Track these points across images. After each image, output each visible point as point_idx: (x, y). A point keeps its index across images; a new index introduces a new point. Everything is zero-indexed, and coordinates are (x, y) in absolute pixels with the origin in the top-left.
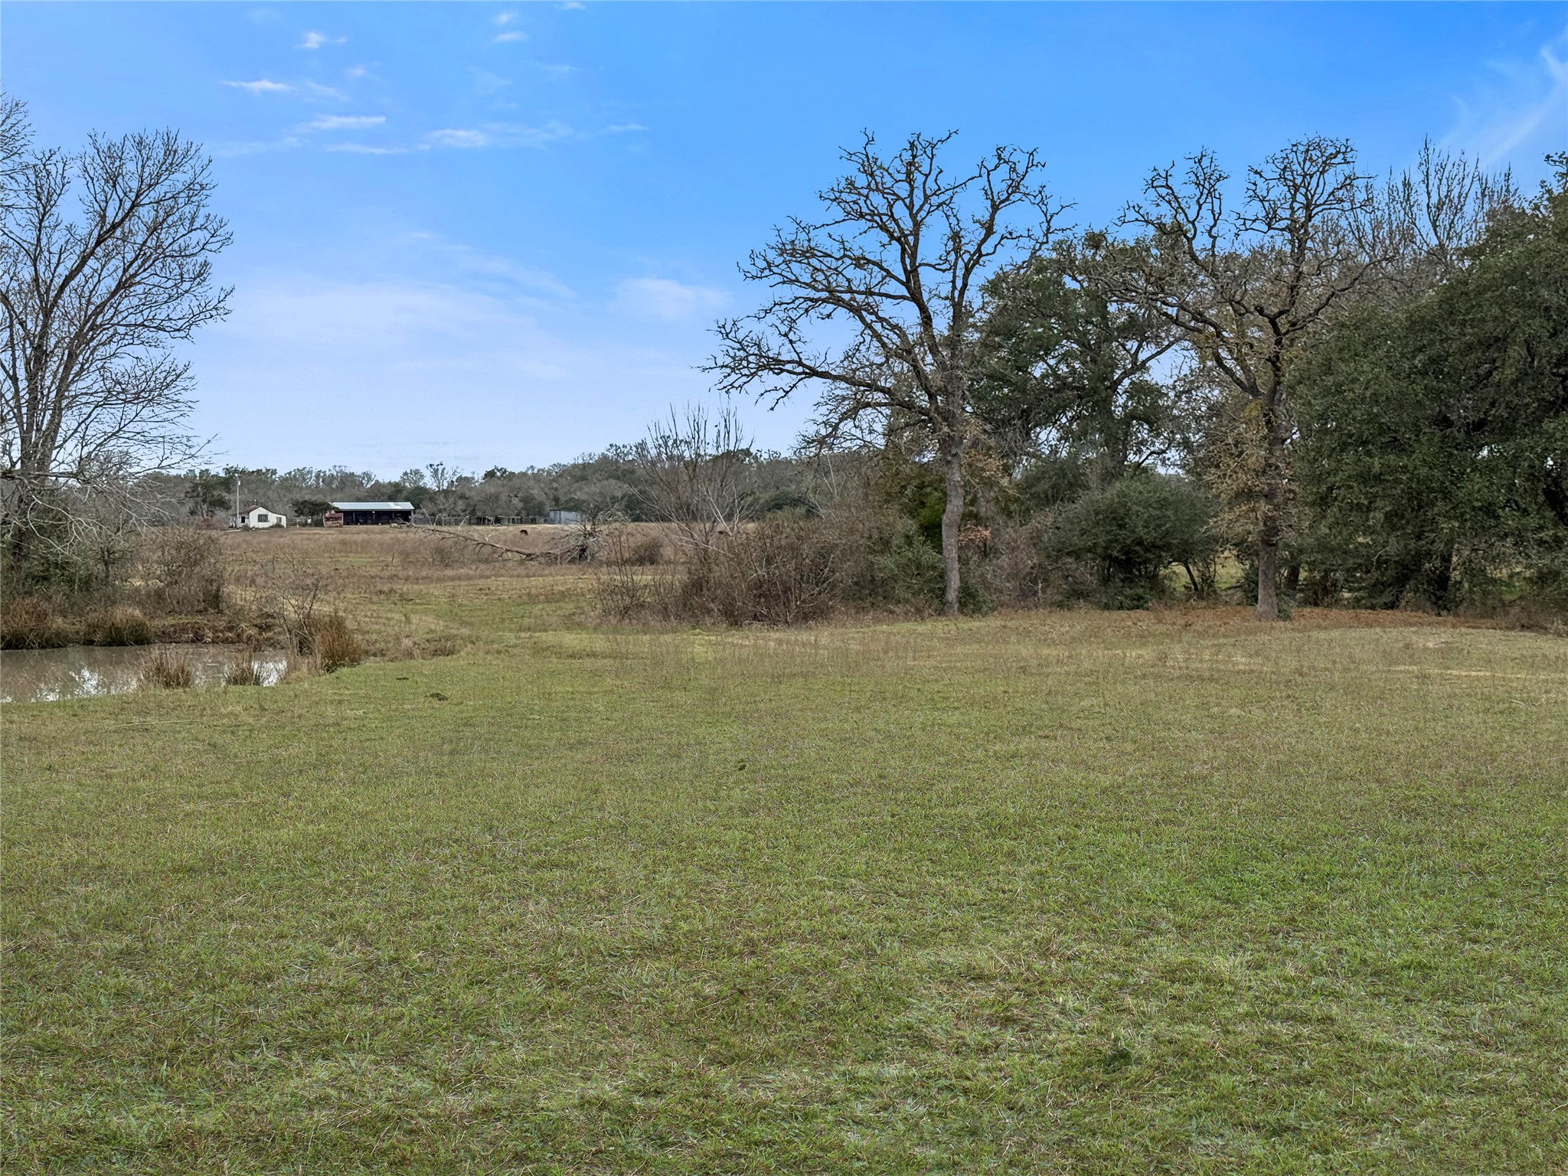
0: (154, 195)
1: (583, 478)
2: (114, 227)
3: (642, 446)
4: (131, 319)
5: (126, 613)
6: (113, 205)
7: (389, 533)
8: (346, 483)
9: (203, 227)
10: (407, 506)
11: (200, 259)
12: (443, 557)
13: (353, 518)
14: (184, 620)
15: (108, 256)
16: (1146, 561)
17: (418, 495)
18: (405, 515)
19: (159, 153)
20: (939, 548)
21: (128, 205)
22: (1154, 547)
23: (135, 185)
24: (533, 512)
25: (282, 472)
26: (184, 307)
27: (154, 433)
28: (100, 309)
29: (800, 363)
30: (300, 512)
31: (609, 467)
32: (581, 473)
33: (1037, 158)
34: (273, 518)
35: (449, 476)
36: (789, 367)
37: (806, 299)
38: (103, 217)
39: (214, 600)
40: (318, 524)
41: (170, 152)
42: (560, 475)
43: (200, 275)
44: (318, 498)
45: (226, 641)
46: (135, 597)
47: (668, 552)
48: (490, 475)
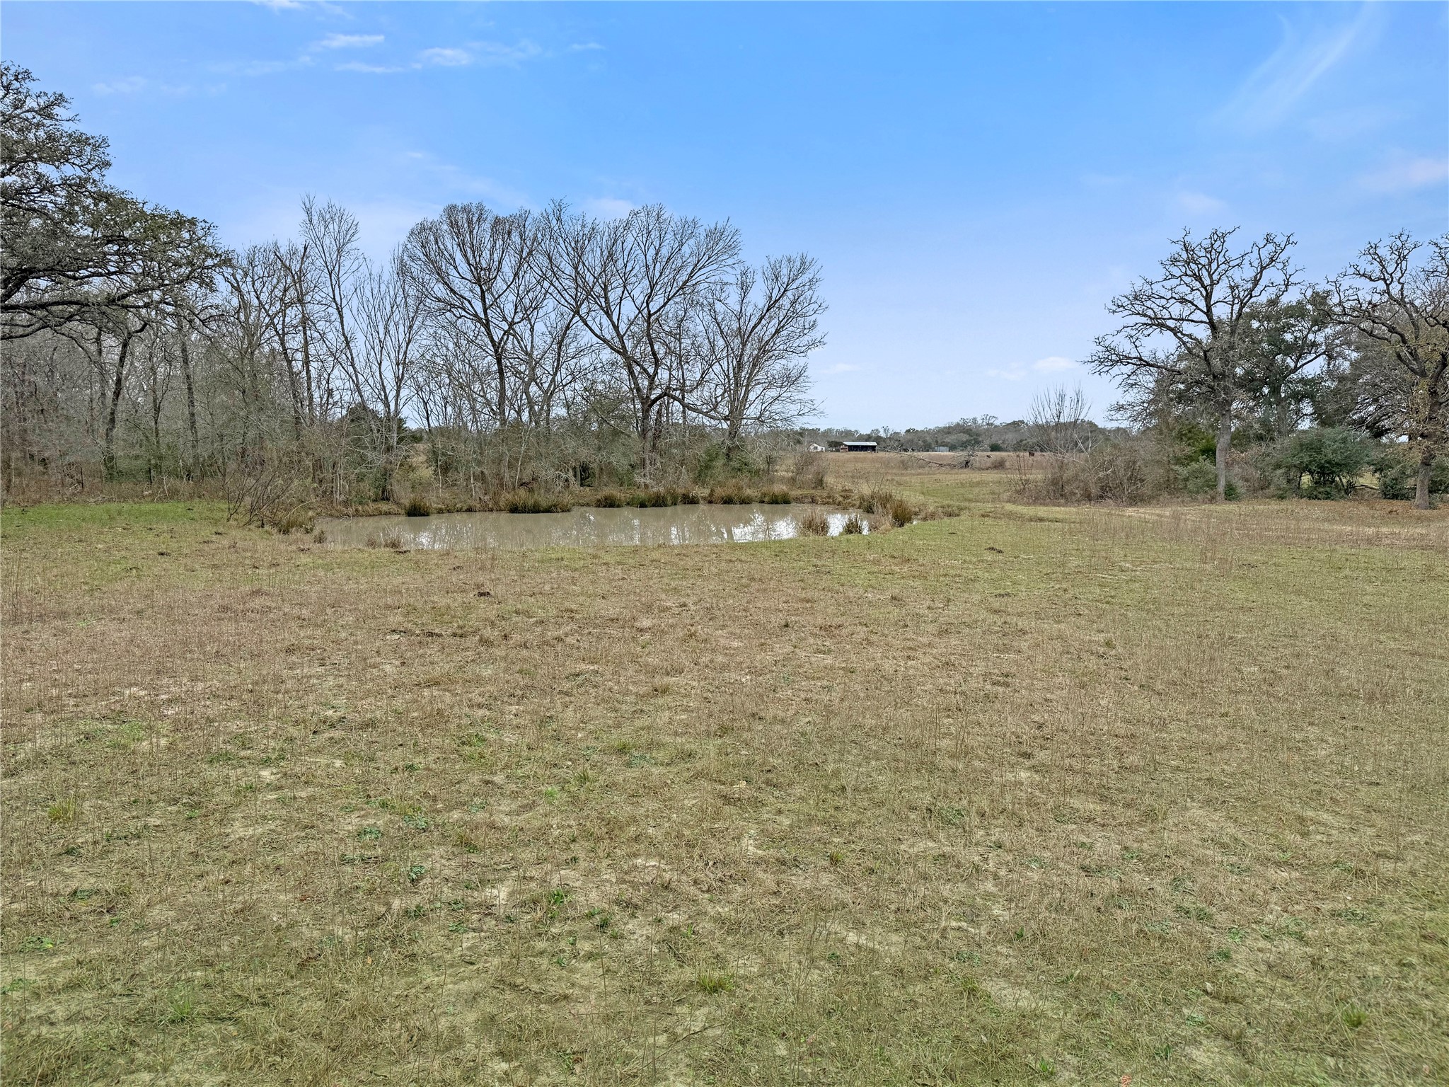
0: (794, 286)
1: (949, 433)
2: (776, 301)
3: (975, 419)
4: (781, 347)
5: (779, 488)
6: (776, 291)
7: (868, 454)
8: (848, 434)
9: (815, 302)
10: (875, 444)
11: (812, 318)
12: (904, 465)
13: (852, 448)
14: (805, 492)
15: (771, 318)
16: (1333, 473)
17: (878, 439)
18: (873, 448)
19: (798, 264)
20: (1214, 462)
21: (782, 291)
22: (1338, 465)
23: (786, 280)
24: (927, 447)
25: (822, 430)
26: (806, 340)
27: (796, 397)
28: (767, 342)
29: (1140, 359)
30: (830, 446)
31: (961, 428)
32: (948, 431)
33: (1292, 239)
34: (819, 448)
35: (891, 432)
36: (1133, 361)
37: (1143, 324)
38: (771, 298)
39: (820, 483)
40: (838, 451)
41: (803, 263)
42: (938, 432)
43: (813, 326)
44: (837, 440)
45: (828, 503)
46: (782, 480)
47: (1007, 464)
48: (908, 431)
